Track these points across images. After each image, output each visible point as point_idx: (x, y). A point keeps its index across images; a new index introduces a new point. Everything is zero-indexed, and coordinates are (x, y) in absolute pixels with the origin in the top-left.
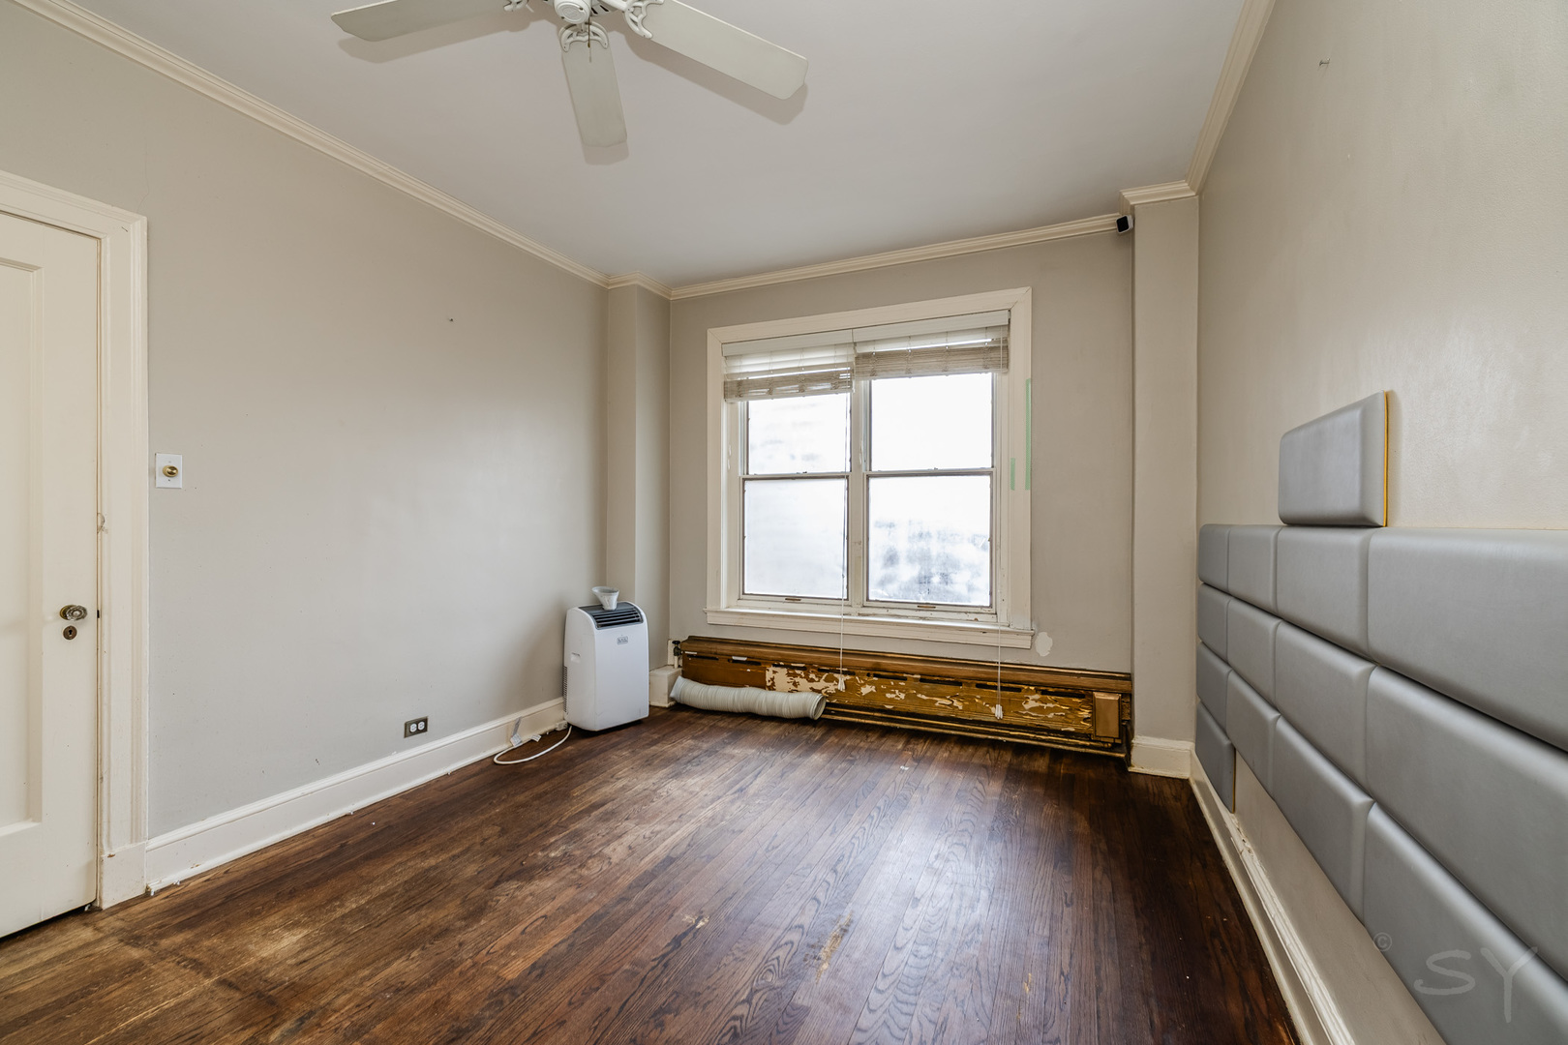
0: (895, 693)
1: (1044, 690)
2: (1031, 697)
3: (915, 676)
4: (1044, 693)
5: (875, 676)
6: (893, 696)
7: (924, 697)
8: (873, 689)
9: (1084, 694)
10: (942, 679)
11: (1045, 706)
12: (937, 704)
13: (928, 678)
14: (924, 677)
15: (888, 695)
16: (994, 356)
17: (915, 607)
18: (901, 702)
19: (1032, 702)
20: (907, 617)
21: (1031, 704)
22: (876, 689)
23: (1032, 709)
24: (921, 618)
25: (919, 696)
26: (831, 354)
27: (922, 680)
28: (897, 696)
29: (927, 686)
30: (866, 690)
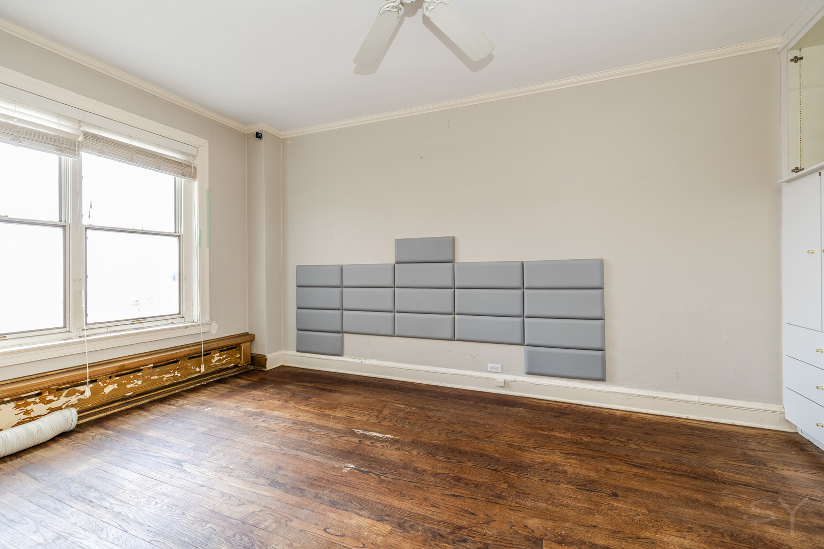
0: (134, 382)
1: (221, 350)
2: (215, 356)
3: (149, 366)
4: (221, 351)
5: (116, 376)
6: (132, 385)
7: (156, 377)
8: (116, 386)
9: (236, 347)
10: (168, 362)
11: (222, 357)
12: (165, 379)
13: (158, 364)
14: (156, 365)
15: (128, 386)
16: (185, 169)
17: (130, 322)
18: (139, 387)
19: (216, 357)
20: (124, 330)
21: (216, 359)
22: (118, 386)
23: (216, 362)
24: (135, 329)
25: (152, 378)
26: (55, 120)
27: (154, 367)
28: (136, 384)
29: (158, 370)
30: (108, 390)
